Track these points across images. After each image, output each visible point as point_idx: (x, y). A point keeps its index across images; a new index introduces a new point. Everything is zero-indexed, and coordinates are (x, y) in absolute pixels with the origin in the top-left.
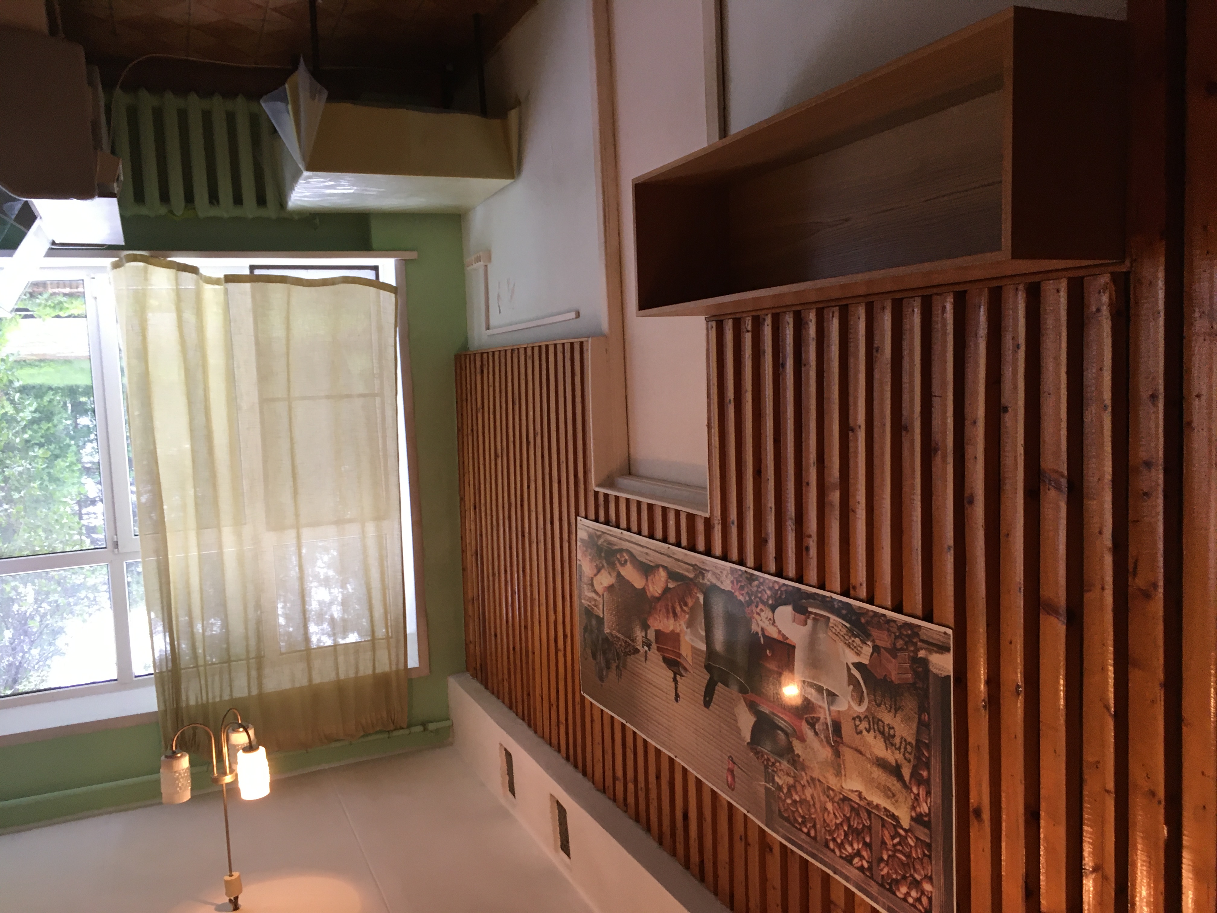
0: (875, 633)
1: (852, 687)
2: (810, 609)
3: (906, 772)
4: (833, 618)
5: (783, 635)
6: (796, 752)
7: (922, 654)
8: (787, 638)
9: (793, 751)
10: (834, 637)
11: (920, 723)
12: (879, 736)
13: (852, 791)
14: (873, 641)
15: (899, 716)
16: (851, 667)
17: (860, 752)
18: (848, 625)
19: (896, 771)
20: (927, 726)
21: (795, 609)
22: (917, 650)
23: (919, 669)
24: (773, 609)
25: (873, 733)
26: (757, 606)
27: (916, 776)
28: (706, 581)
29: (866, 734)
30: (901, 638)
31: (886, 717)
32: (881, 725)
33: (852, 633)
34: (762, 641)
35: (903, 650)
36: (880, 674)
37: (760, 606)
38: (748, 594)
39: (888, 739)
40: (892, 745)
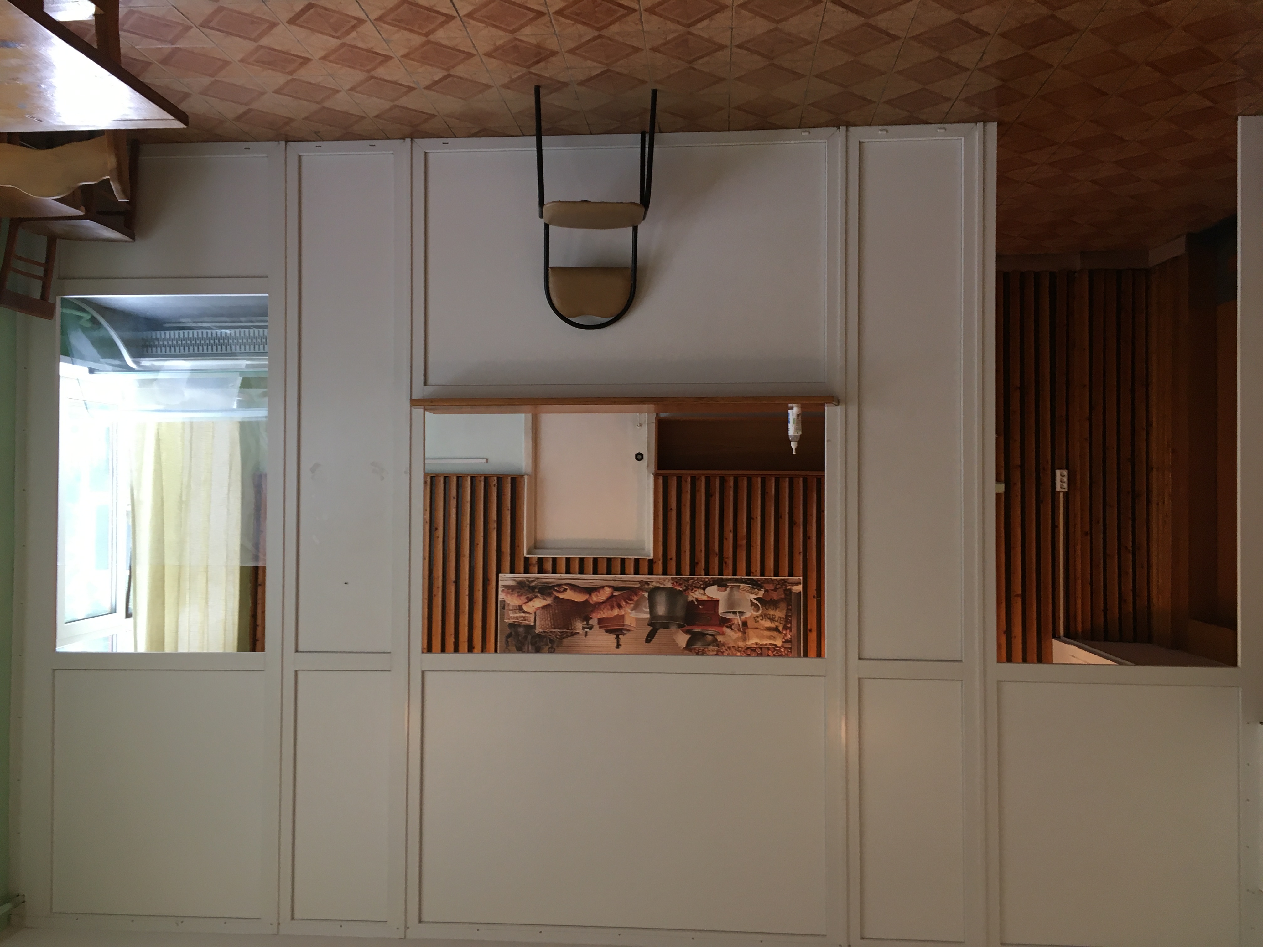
0: (765, 585)
1: (753, 607)
2: (728, 585)
3: (780, 628)
4: (742, 585)
5: (711, 598)
6: (719, 640)
7: (789, 588)
8: (714, 598)
9: (717, 640)
10: (743, 592)
11: (788, 609)
12: (767, 620)
13: (752, 644)
14: (765, 588)
15: (777, 611)
16: (753, 600)
17: (757, 628)
18: (751, 586)
19: (776, 629)
20: (791, 610)
21: (718, 586)
22: (787, 586)
23: (788, 593)
24: (704, 589)
25: (764, 620)
26: (692, 590)
27: (785, 628)
28: (651, 586)
29: (760, 621)
30: (779, 584)
31: (771, 612)
32: (768, 616)
33: (753, 588)
34: (696, 603)
35: (780, 588)
36: (768, 599)
37: (694, 589)
38: (685, 586)
39: (772, 619)
40: (774, 621)
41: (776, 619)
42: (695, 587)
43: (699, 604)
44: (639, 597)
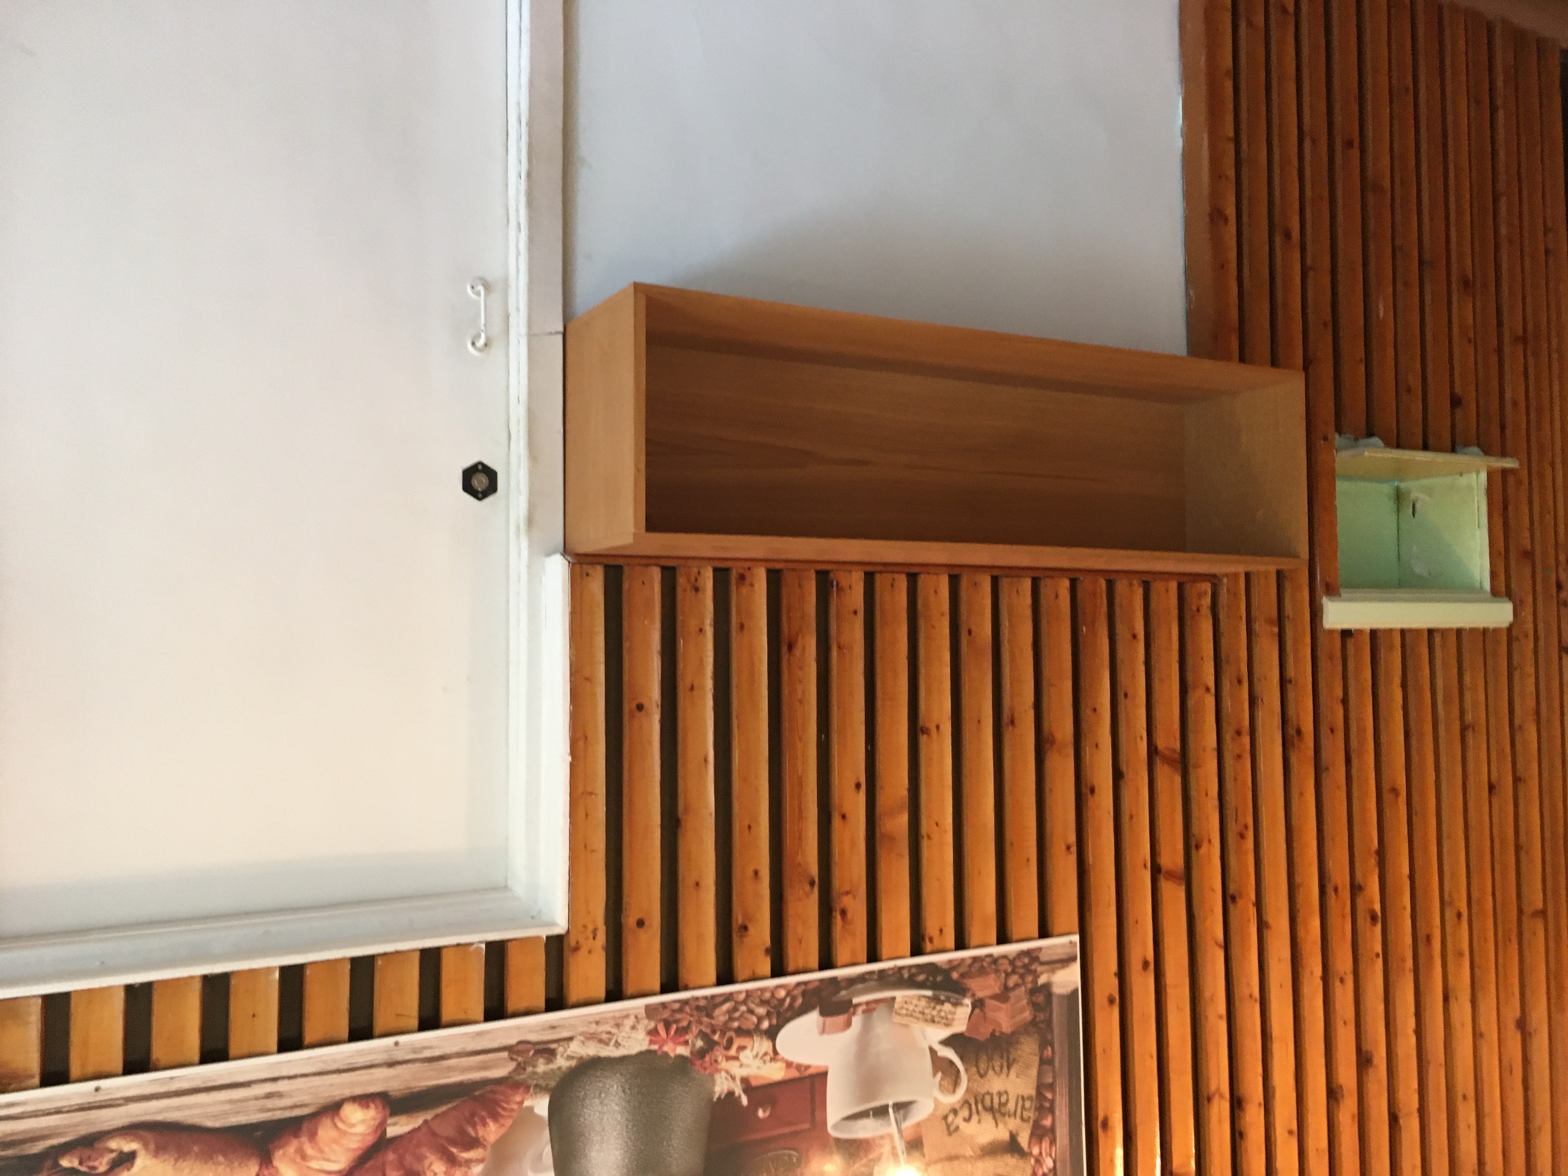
0: (975, 984)
1: (939, 1075)
2: (855, 1001)
3: (1024, 1140)
4: (900, 994)
5: (799, 1067)
7: (1042, 980)
8: (807, 1067)
10: (905, 1020)
11: (1042, 1063)
12: (985, 1116)
14: (973, 996)
15: (1012, 1073)
16: (938, 1048)
17: (954, 1157)
18: (928, 993)
19: (1012, 1147)
20: (1050, 1061)
23: (1040, 999)
24: (772, 1034)
25: (975, 1118)
26: (728, 1047)
27: (1039, 1133)
28: (561, 1063)
29: (963, 1126)
30: (1014, 972)
31: (996, 1084)
32: (987, 1100)
33: (936, 1000)
34: (745, 1101)
35: (1017, 986)
36: (983, 1033)
37: (737, 1042)
38: (702, 1035)
39: (997, 1111)
40: (1003, 1115)
41: (1011, 1106)
42: (741, 1032)
43: (755, 1103)
44: (509, 1122)
